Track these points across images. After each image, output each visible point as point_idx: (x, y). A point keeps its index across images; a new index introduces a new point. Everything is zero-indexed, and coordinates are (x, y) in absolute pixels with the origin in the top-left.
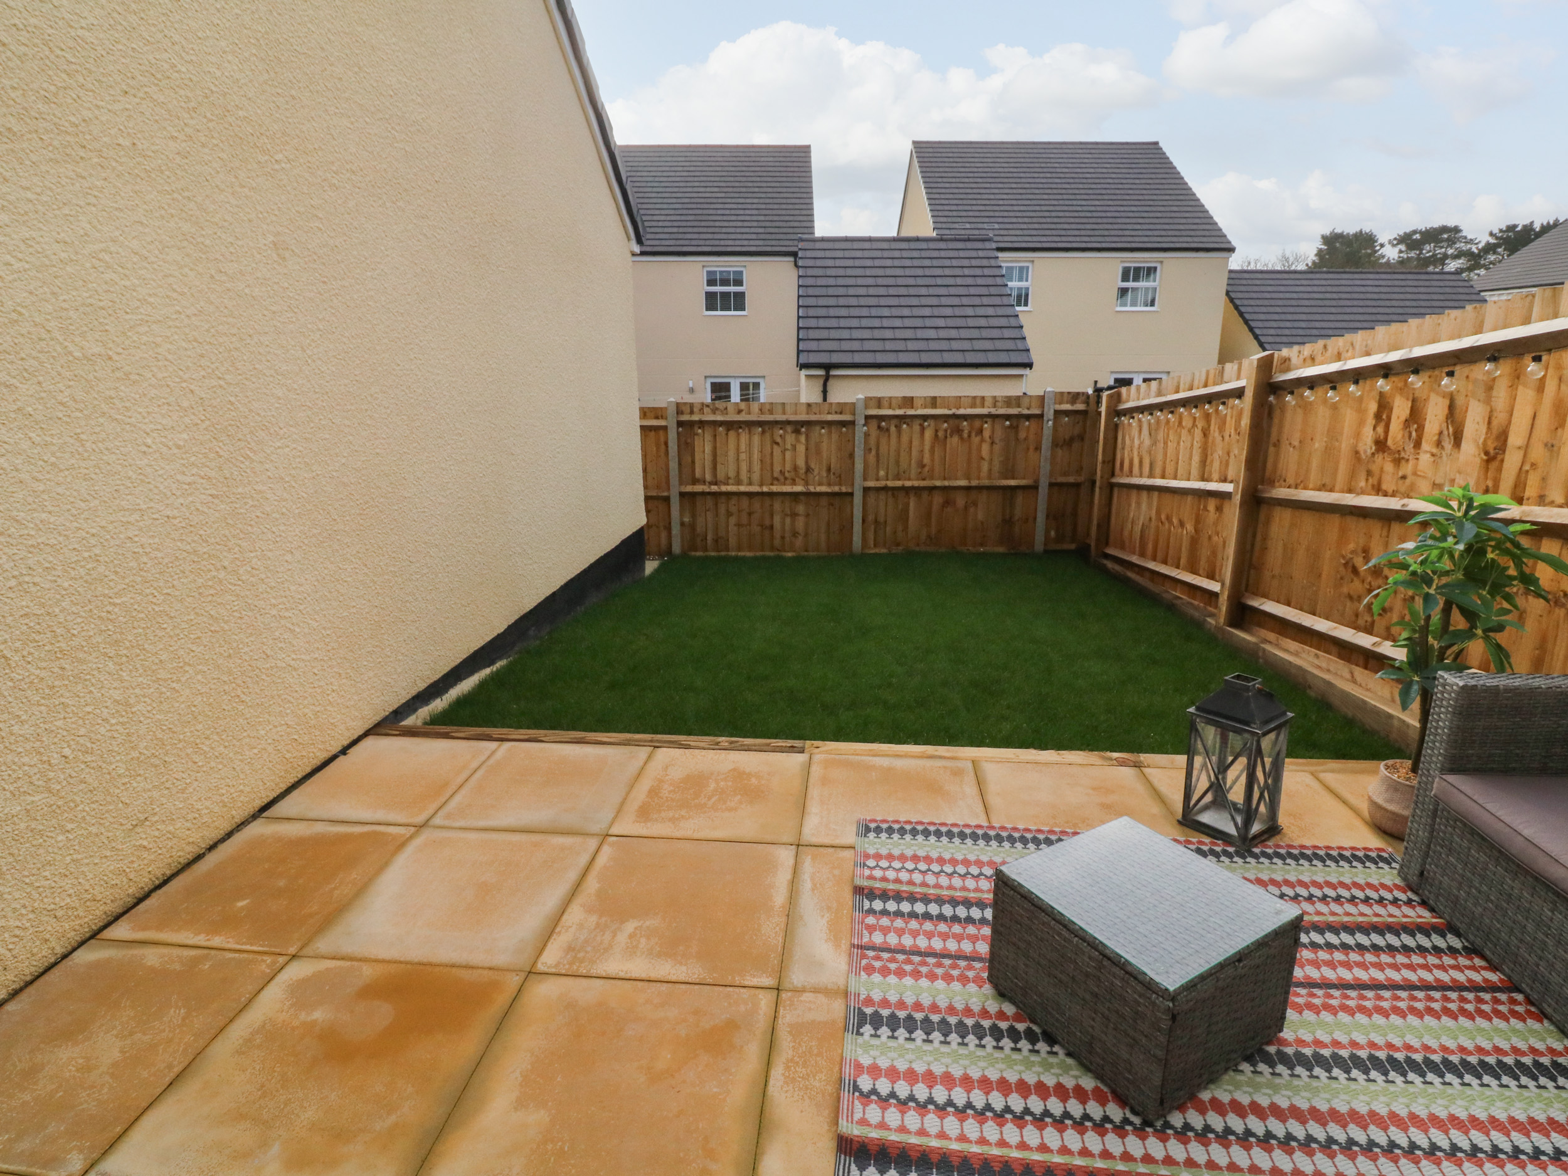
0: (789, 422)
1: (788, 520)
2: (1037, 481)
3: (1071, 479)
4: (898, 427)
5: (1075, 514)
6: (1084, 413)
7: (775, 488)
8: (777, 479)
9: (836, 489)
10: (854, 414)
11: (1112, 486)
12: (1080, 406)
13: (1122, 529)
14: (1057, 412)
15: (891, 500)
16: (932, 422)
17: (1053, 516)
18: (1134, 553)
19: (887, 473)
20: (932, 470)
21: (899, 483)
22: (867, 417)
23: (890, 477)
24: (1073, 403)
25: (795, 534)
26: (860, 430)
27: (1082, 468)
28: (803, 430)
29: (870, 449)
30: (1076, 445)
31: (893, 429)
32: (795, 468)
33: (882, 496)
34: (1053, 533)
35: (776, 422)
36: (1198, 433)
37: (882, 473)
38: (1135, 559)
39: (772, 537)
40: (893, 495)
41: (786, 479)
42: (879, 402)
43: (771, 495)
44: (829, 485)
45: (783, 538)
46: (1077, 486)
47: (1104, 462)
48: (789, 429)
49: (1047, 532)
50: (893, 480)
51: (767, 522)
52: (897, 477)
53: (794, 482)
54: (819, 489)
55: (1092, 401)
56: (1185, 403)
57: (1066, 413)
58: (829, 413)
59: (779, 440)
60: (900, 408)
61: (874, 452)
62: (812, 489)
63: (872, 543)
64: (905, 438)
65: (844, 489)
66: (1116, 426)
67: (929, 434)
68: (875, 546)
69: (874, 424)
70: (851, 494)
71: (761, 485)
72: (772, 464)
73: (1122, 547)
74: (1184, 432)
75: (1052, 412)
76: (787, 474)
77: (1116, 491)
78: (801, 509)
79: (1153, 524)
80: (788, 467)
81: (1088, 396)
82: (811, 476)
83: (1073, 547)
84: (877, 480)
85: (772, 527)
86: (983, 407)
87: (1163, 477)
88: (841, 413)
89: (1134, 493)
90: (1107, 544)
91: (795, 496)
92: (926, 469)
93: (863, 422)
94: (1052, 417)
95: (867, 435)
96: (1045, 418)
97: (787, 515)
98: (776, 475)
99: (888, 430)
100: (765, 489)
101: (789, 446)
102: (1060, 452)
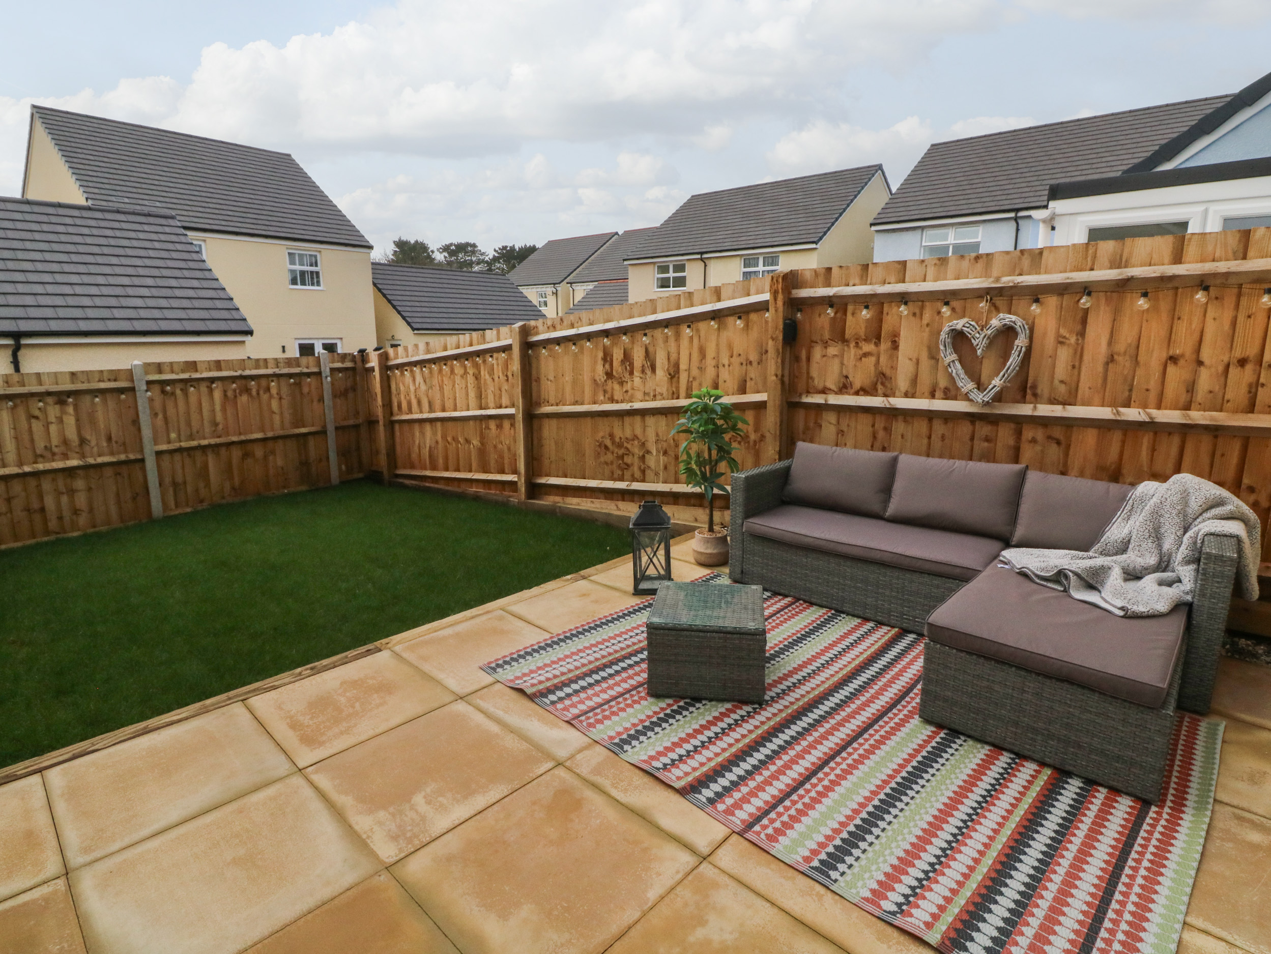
0: (49, 394)
1: (65, 499)
2: (324, 427)
3: (351, 422)
4: (185, 392)
5: (358, 449)
6: (353, 369)
7: (40, 467)
8: (42, 456)
9: (123, 457)
10: (132, 381)
11: (392, 423)
12: (349, 364)
13: (409, 455)
14: (332, 370)
15: (187, 461)
16: (220, 383)
17: (343, 453)
18: (426, 469)
19: (179, 435)
20: (226, 427)
21: (194, 443)
22: (149, 383)
23: (183, 438)
24: (343, 361)
25: (76, 512)
26: (143, 397)
27: (358, 413)
28: (70, 400)
29: (156, 415)
30: (351, 395)
31: (178, 392)
32: (65, 442)
33: (177, 457)
34: (343, 467)
35: (33, 395)
36: (470, 379)
37: (173, 435)
38: (428, 473)
39: (45, 521)
40: (189, 455)
41: (54, 454)
42: (159, 367)
43: (36, 474)
44: (112, 454)
45: (60, 518)
46: (356, 427)
47: (383, 405)
48: (50, 400)
49: (340, 469)
50: (186, 441)
51: (36, 505)
52: (191, 437)
53: (66, 457)
54: (100, 460)
55: (358, 359)
56: (456, 357)
57: (339, 370)
58: (100, 381)
59: (37, 413)
60: (183, 371)
61: (160, 416)
62: (91, 461)
63: (172, 504)
64: (193, 399)
65: (132, 457)
66: (388, 377)
67: (217, 395)
68: (177, 505)
69: (157, 389)
70: (142, 461)
71: (20, 464)
72: (32, 441)
73: (413, 467)
74: (458, 379)
75: (328, 370)
76: (55, 450)
77: (397, 427)
78: (80, 484)
79: (440, 446)
80: (55, 441)
81: (354, 356)
82: (87, 448)
83: (361, 475)
84: (169, 442)
85: (42, 509)
86: (267, 368)
87: (444, 410)
88: (115, 380)
89: (416, 427)
90: (396, 467)
91: (70, 472)
92: (221, 427)
93: (145, 387)
94: (328, 373)
95: (151, 400)
96: (324, 375)
97: (63, 493)
98: (38, 452)
99: (173, 394)
100: (27, 469)
101: (52, 418)
102: (338, 401)
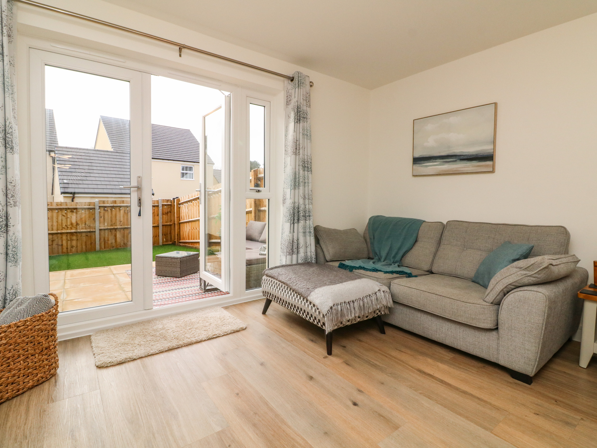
0: (69, 209)
1: (69, 242)
2: (158, 224)
3: (169, 224)
4: (111, 210)
5: (171, 233)
6: (171, 205)
7: (63, 231)
8: (64, 228)
9: (89, 230)
10: (95, 206)
11: (180, 223)
12: (169, 203)
13: (183, 235)
14: (163, 205)
15: (110, 233)
16: (123, 208)
17: (164, 235)
18: (187, 240)
19: (108, 225)
20: (124, 223)
21: (112, 227)
22: (100, 207)
23: (109, 225)
24: (167, 202)
25: (72, 247)
26: (97, 211)
27: (171, 220)
28: (75, 211)
29: (101, 217)
30: (169, 214)
31: (109, 210)
32: (72, 224)
33: (106, 231)
34: (165, 240)
35: (64, 209)
36: (197, 206)
37: (106, 224)
38: (187, 241)
39: (62, 249)
40: (110, 231)
41: (68, 228)
42: (104, 202)
43: (61, 233)
44: (86, 229)
45: (67, 248)
46: (170, 225)
47: (177, 217)
48: (69, 211)
49: (163, 240)
50: (110, 226)
51: (60, 243)
52: (112, 225)
53: (71, 228)
54: (82, 231)
55: (173, 201)
56: (194, 200)
57: (165, 205)
58: (85, 205)
59: (64, 214)
60: (111, 203)
61: (102, 218)
62: (79, 231)
63: (103, 247)
64: (114, 213)
65: (92, 230)
66: (179, 207)
67: (122, 212)
68: (105, 248)
69: (102, 209)
70: (95, 232)
71: (58, 230)
72: (62, 223)
73: (184, 239)
74: (195, 207)
75: (161, 205)
76: (69, 226)
77: (181, 224)
78: (74, 238)
79: (190, 231)
80: (69, 223)
81: (171, 201)
82: (78, 227)
83: (171, 243)
84: (104, 227)
85: (62, 245)
87: (191, 218)
88: (89, 205)
89: (185, 224)
90: (180, 240)
91: (72, 233)
92: (122, 222)
93: (98, 208)
94: (161, 206)
95: (100, 212)
96: (159, 206)
97: (69, 240)
98: (63, 227)
99: (107, 211)
100: (59, 232)
101: (69, 216)
102: (164, 216)
